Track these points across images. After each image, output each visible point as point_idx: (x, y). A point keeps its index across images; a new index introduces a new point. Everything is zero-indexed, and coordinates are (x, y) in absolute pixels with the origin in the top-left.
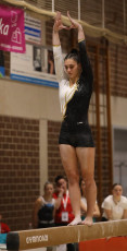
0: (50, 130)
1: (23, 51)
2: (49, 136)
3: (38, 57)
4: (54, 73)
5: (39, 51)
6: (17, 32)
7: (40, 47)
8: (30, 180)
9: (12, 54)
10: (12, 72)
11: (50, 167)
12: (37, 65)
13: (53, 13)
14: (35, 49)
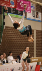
0: (37, 32)
1: (30, 12)
2: (36, 34)
3: (34, 14)
4: (38, 18)
5: (34, 12)
6: (29, 7)
7: (34, 11)
8: (31, 45)
9: (27, 13)
10: (27, 17)
11: (36, 42)
12: (34, 16)
13: (38, 2)
14: (33, 11)
